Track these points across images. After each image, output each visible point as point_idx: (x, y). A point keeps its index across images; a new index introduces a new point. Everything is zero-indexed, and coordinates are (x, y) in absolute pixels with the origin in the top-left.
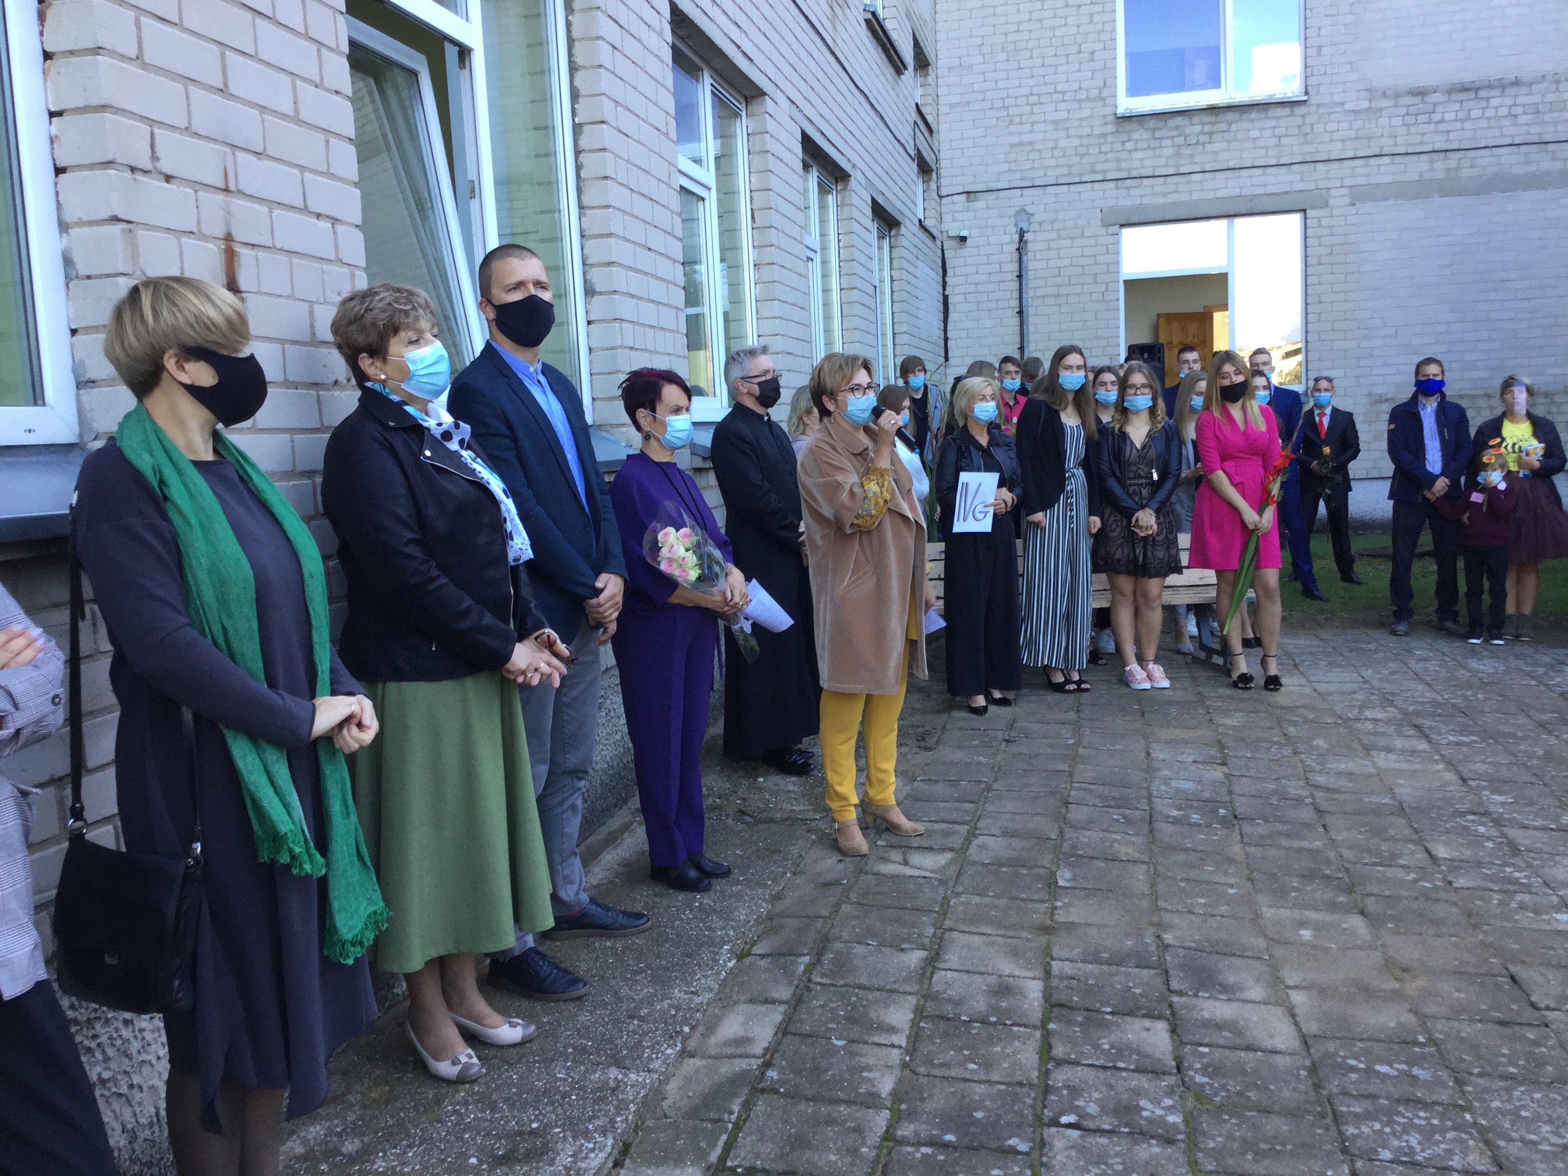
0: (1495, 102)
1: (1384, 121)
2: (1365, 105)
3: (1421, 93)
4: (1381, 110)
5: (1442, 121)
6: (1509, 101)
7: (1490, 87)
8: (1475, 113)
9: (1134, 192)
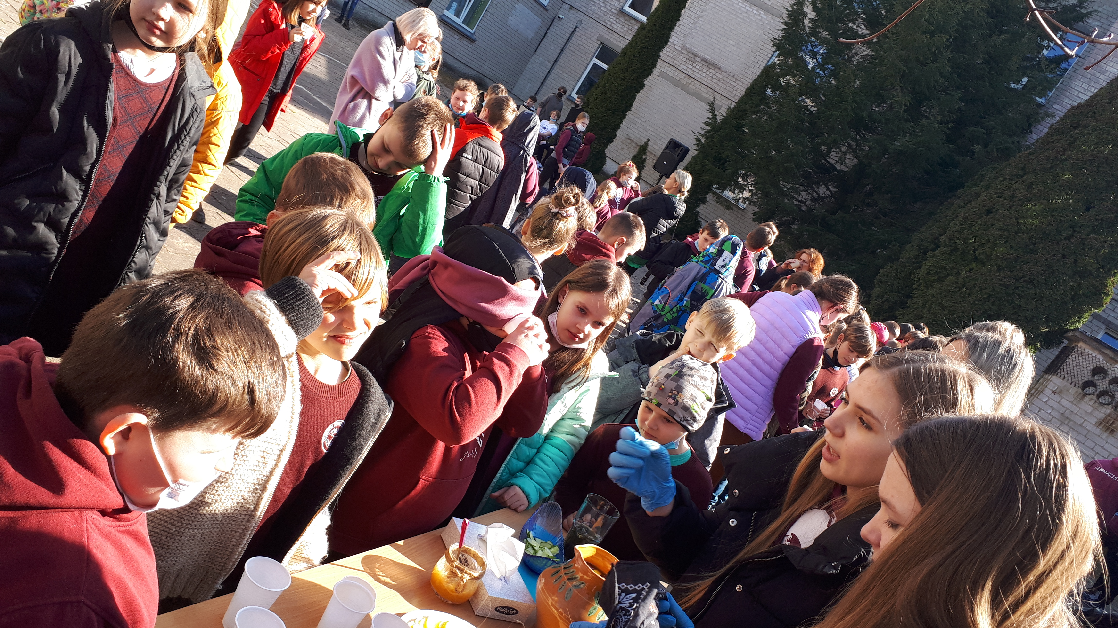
0: (711, 70)
1: (681, 57)
2: (680, 49)
3: (695, 55)
4: (682, 53)
5: (695, 67)
6: (714, 72)
7: (712, 65)
8: (704, 71)
9: (610, 35)
